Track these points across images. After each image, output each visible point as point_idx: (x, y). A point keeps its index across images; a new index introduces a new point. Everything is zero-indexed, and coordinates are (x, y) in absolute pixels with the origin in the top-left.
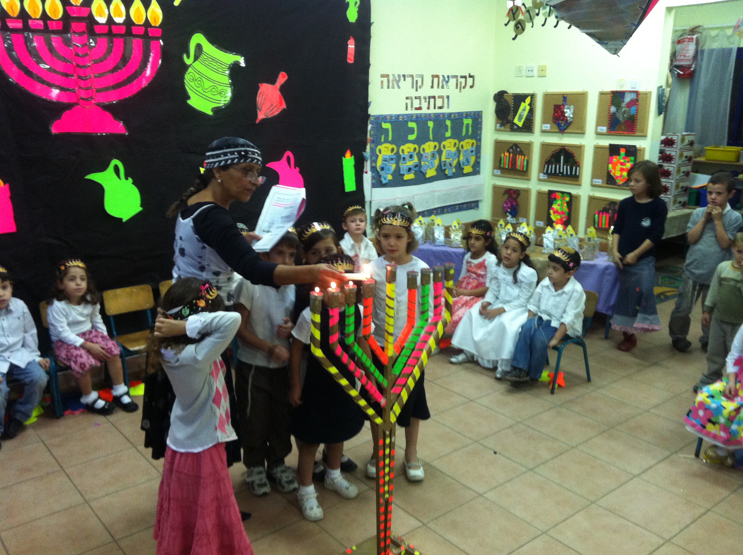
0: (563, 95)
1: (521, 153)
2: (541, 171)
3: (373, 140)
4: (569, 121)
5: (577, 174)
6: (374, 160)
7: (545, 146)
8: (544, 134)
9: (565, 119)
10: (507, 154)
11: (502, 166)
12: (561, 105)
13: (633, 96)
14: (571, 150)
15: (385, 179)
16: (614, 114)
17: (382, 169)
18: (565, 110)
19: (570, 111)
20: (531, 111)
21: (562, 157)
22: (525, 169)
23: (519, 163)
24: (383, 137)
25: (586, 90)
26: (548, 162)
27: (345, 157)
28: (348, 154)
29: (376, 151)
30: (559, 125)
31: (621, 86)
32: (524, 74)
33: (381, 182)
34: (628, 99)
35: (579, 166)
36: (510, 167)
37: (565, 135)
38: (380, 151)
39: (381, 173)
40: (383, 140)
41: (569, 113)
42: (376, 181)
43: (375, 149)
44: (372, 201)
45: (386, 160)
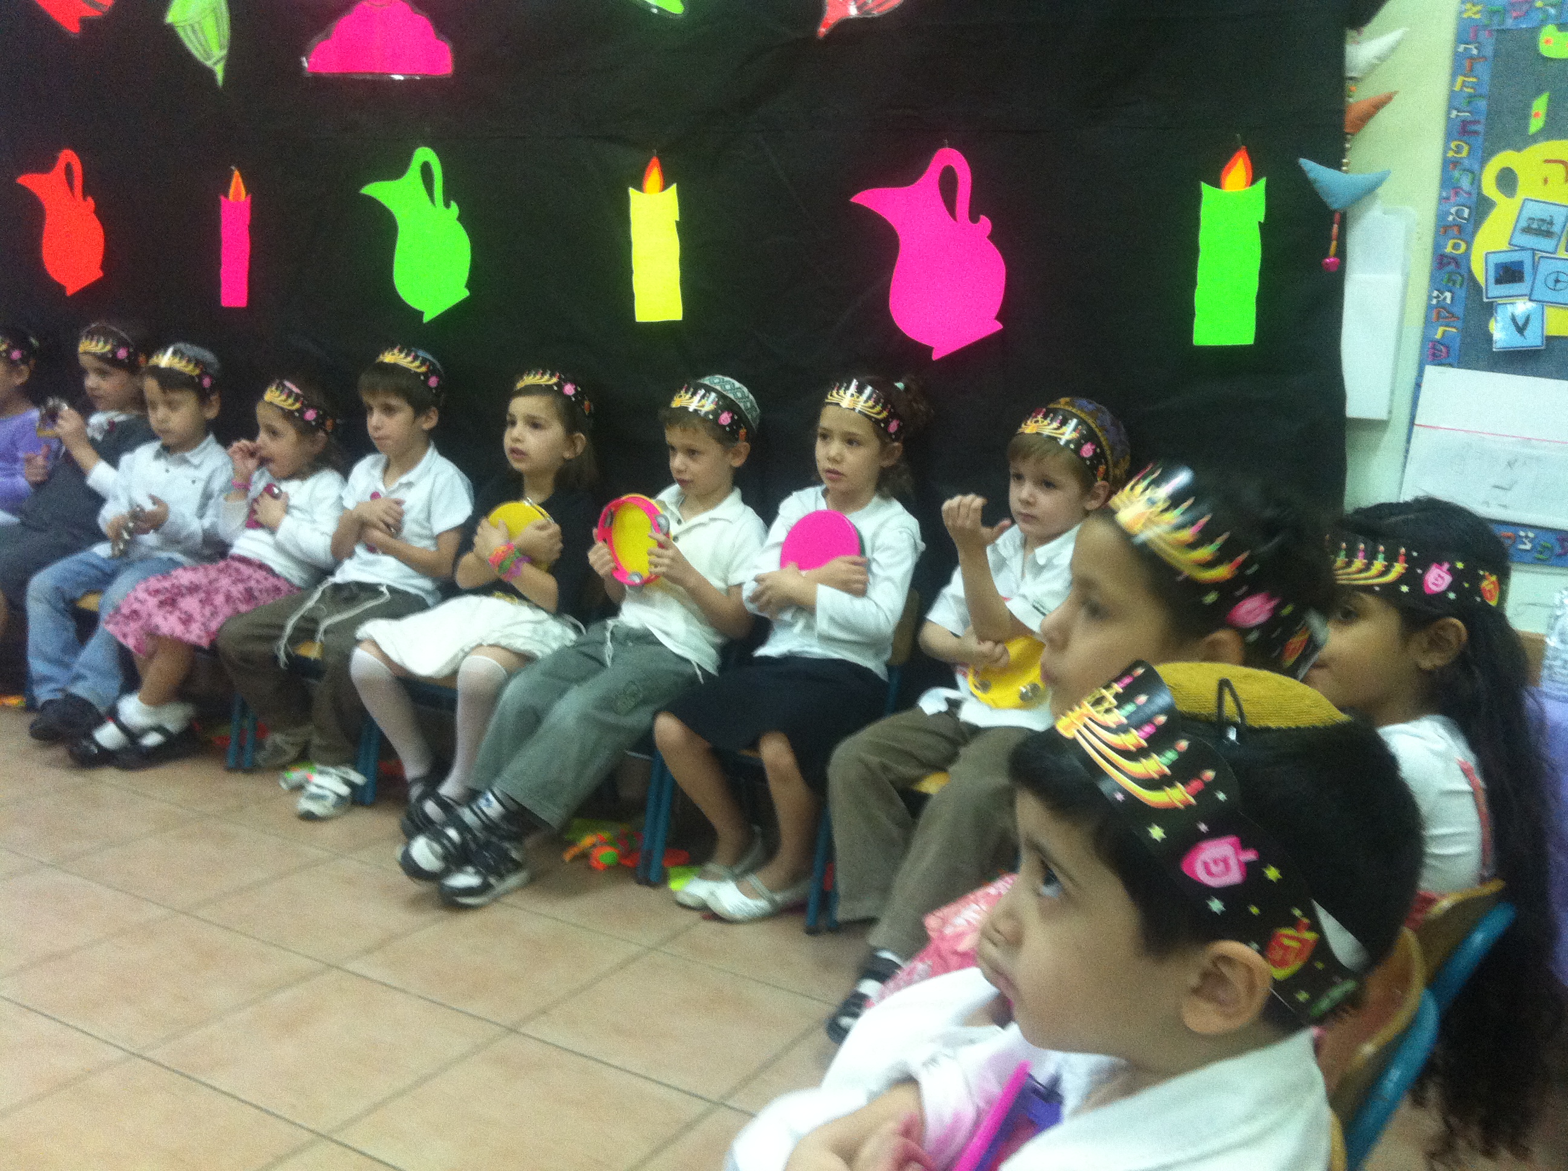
3: (1465, 123)
6: (1460, 228)
15: (1521, 330)
17: (1509, 273)
24: (1540, 105)
27: (1217, 183)
28: (1237, 173)
29: (1476, 181)
33: (1489, 338)
38: (1507, 181)
39: (1495, 291)
40: (1536, 124)
42: (1454, 330)
43: (1476, 167)
44: (1415, 428)
45: (1544, 228)
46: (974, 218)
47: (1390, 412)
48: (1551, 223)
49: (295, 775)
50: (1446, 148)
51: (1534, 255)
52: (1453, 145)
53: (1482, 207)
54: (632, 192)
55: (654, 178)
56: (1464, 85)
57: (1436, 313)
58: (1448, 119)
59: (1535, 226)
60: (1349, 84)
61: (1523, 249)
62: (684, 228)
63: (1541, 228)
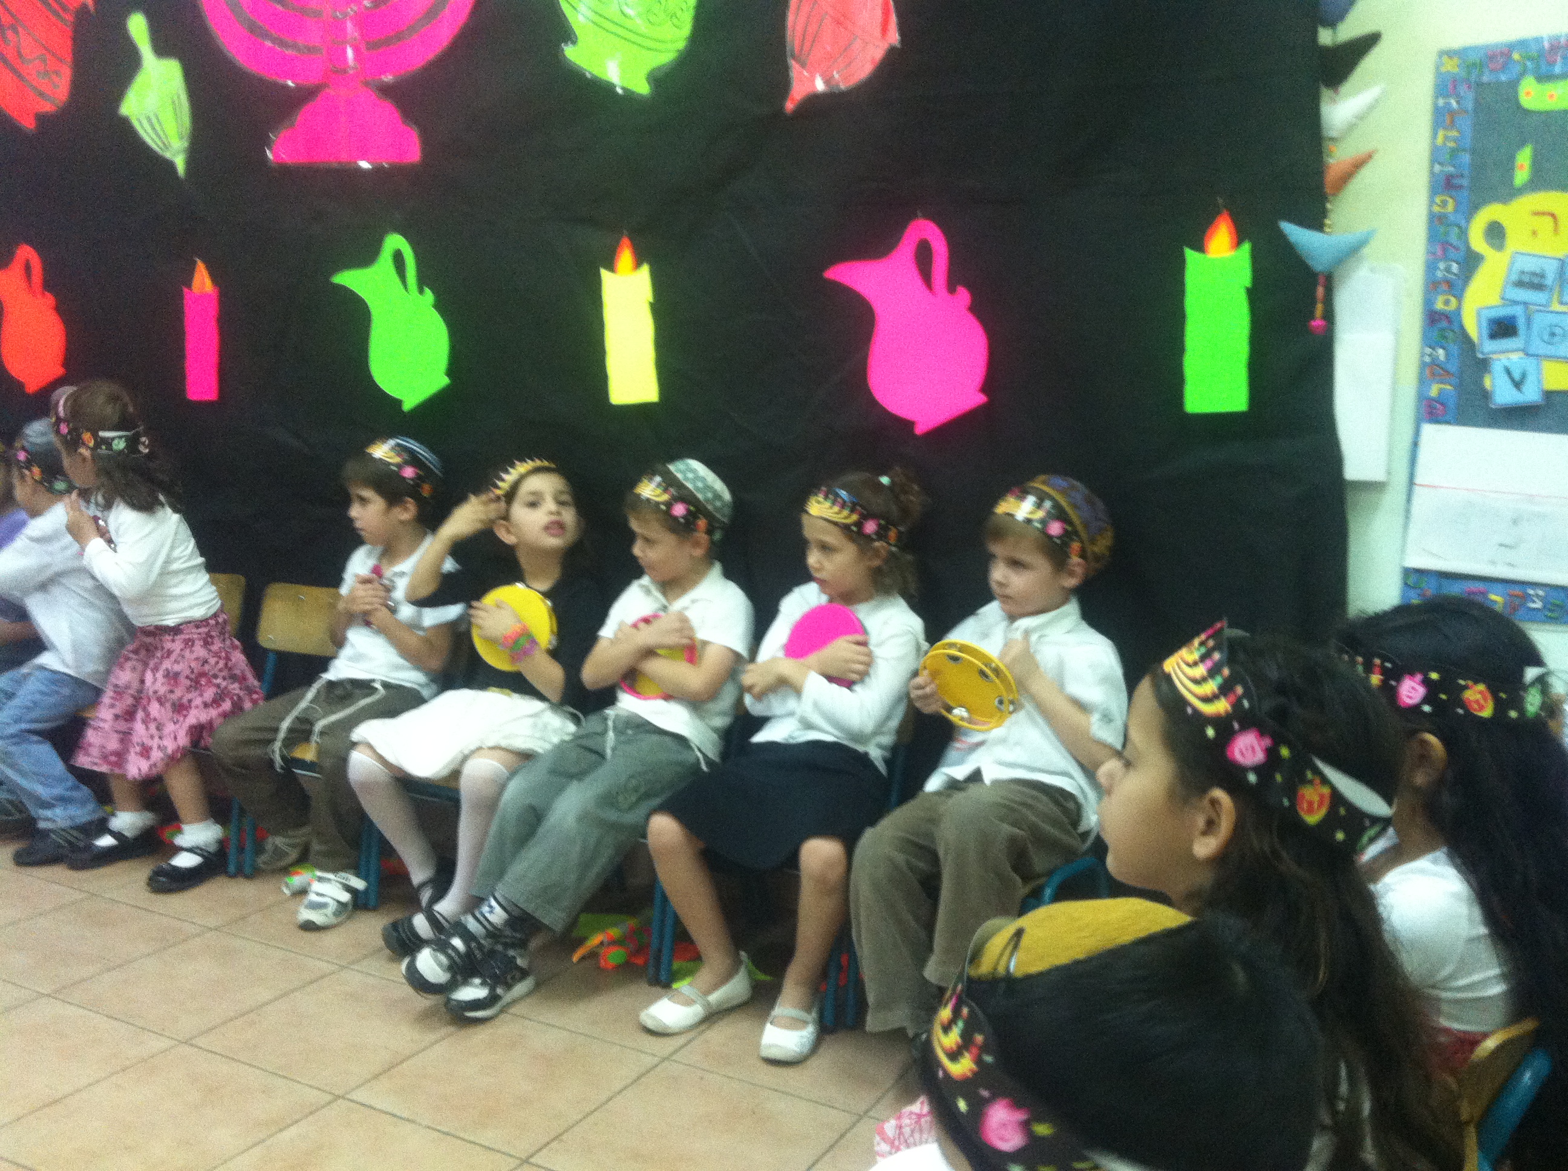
3: (1449, 177)
6: (1450, 284)
15: (1518, 385)
17: (1503, 328)
24: (1524, 158)
27: (1200, 248)
28: (1221, 238)
29: (1464, 233)
33: (1486, 395)
38: (1496, 233)
39: (1488, 347)
40: (1521, 176)
42: (1449, 387)
43: (1463, 223)
44: (1417, 489)
45: (1536, 280)
46: (953, 291)
47: (1389, 473)
48: (1542, 276)
49: (296, 880)
50: (1432, 202)
51: (1527, 308)
52: (1438, 200)
53: (1471, 262)
54: (604, 272)
55: (625, 258)
56: (1446, 138)
57: (1430, 370)
58: (1432, 173)
59: (1526, 279)
60: (1328, 145)
61: (1515, 303)
62: (658, 309)
63: (1532, 282)
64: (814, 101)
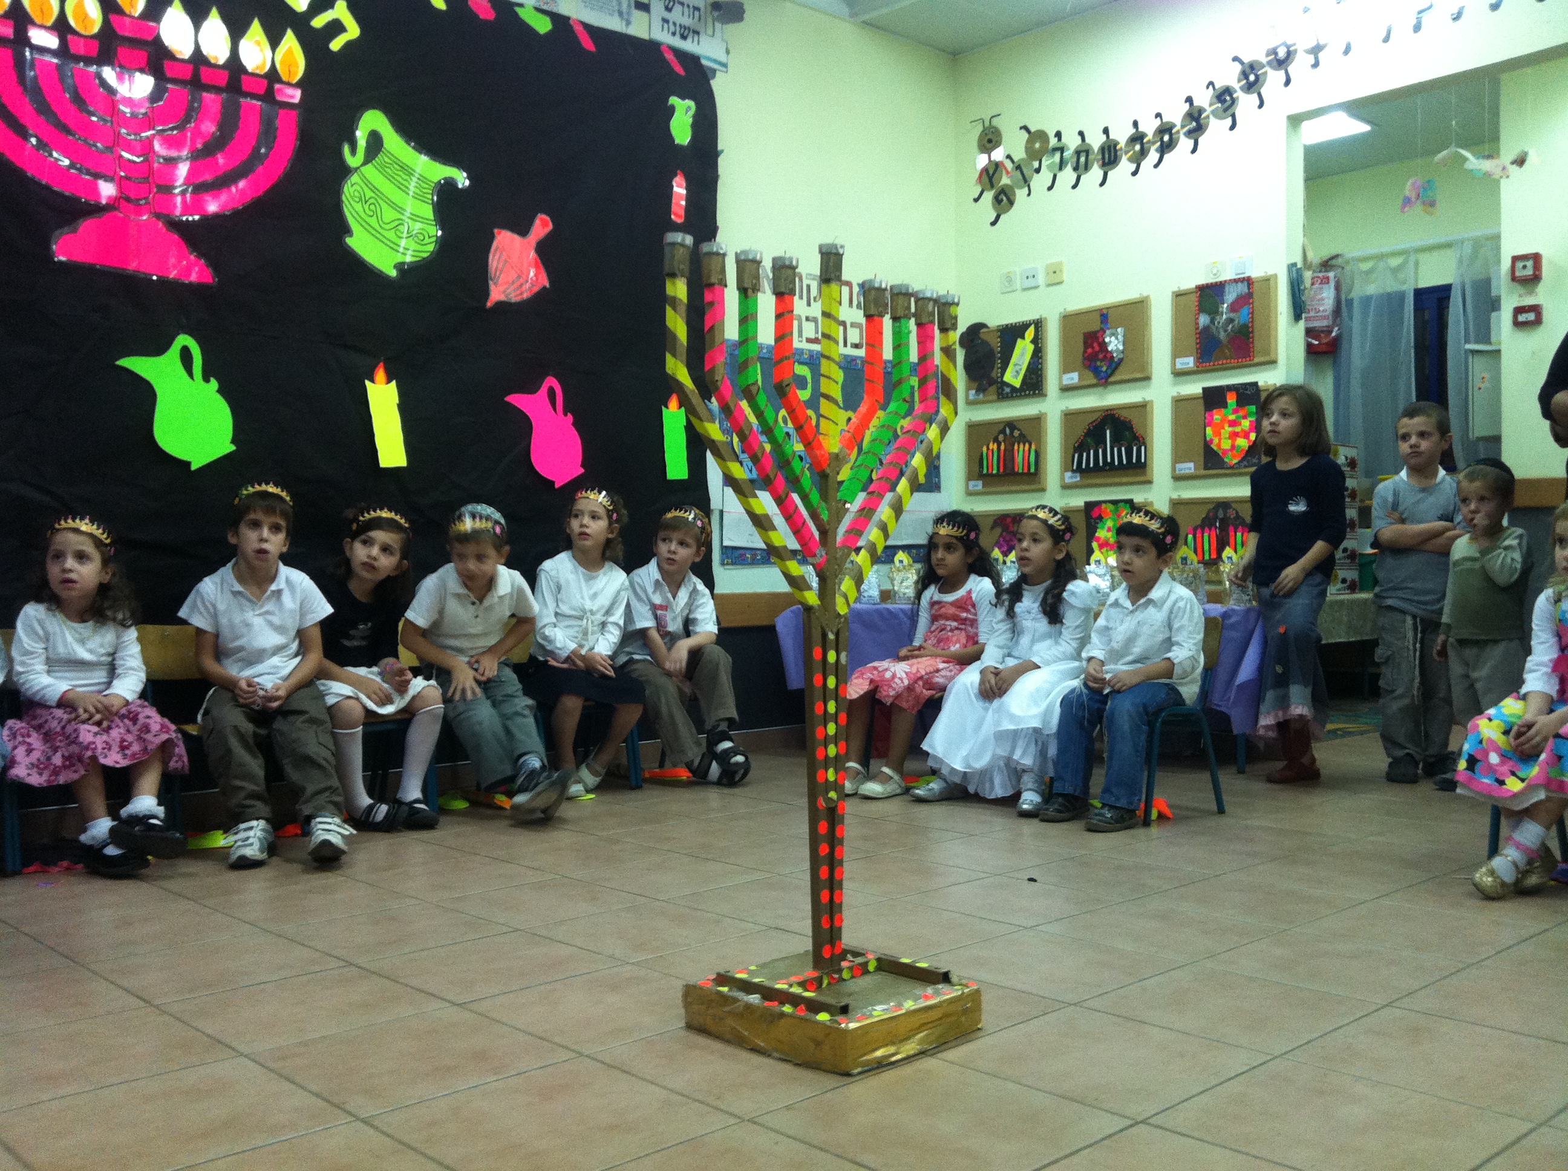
0: (1101, 310)
1: (1023, 439)
2: (1067, 466)
4: (1116, 360)
5: (1143, 460)
7: (1069, 417)
8: (1067, 394)
9: (1108, 356)
10: (993, 446)
11: (985, 471)
12: (1098, 331)
13: (1242, 288)
14: (1124, 414)
16: (1206, 329)
18: (1107, 340)
19: (1117, 338)
20: (1038, 353)
21: (1108, 432)
22: (1032, 470)
23: (1019, 459)
25: (1145, 294)
26: (1081, 448)
27: (667, 407)
28: (673, 402)
30: (1096, 371)
31: (1215, 275)
32: (1019, 287)
34: (1230, 296)
35: (1144, 444)
36: (1001, 470)
37: (1110, 388)
39: (742, 456)
41: (1114, 343)
44: (724, 513)
46: (566, 415)
54: (367, 383)
55: (380, 375)
62: (403, 407)
64: (501, 306)
